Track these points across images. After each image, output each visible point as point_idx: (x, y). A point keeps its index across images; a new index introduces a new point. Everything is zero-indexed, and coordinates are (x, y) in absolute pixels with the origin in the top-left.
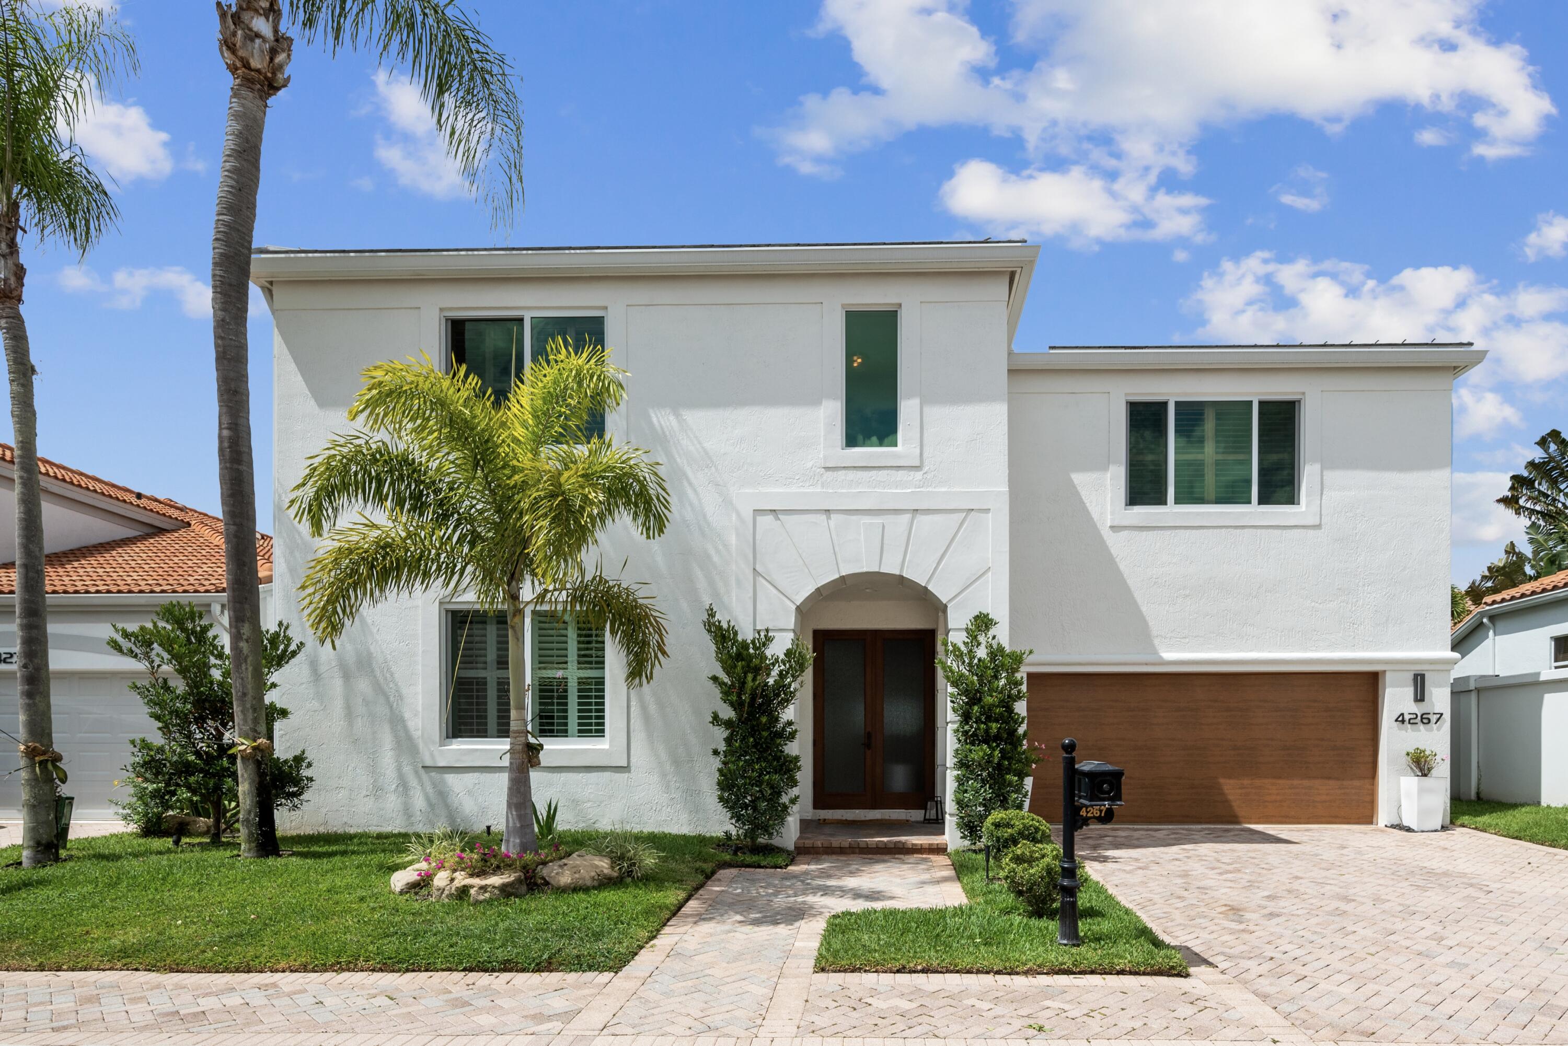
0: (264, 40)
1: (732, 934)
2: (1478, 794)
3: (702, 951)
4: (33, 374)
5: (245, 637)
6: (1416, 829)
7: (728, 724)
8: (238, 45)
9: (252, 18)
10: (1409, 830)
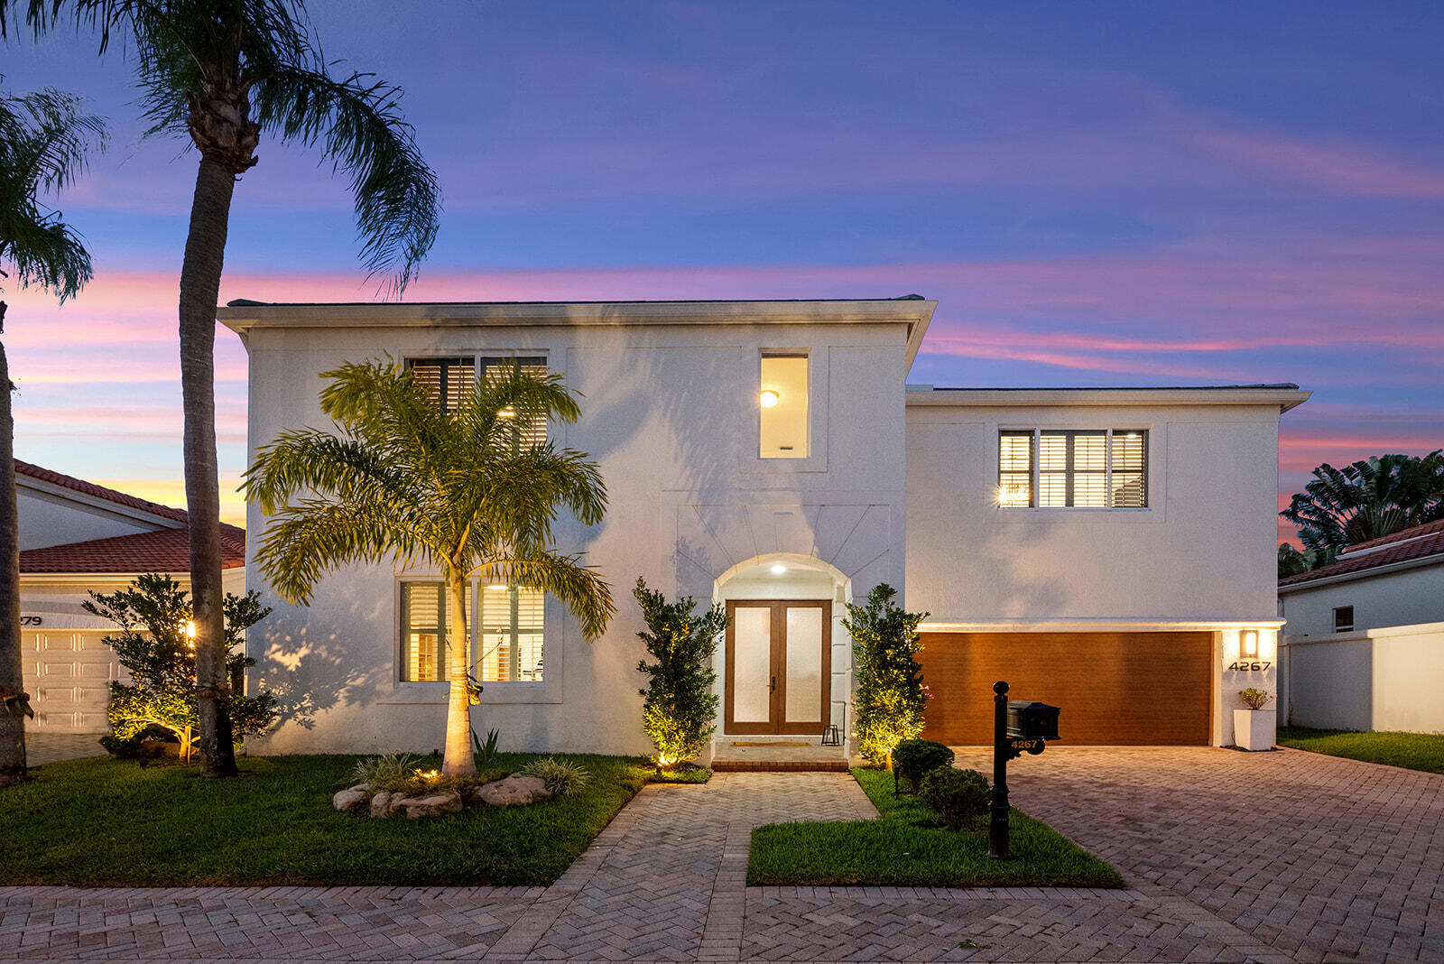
0: (232, 124)
1: (662, 846)
2: (1289, 722)
3: (633, 863)
4: (11, 389)
5: (206, 600)
6: (1249, 749)
7: (654, 670)
8: (206, 127)
9: (220, 106)
10: (1243, 750)
